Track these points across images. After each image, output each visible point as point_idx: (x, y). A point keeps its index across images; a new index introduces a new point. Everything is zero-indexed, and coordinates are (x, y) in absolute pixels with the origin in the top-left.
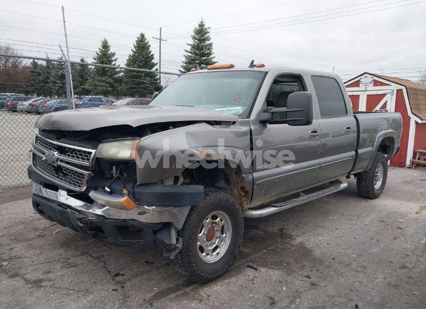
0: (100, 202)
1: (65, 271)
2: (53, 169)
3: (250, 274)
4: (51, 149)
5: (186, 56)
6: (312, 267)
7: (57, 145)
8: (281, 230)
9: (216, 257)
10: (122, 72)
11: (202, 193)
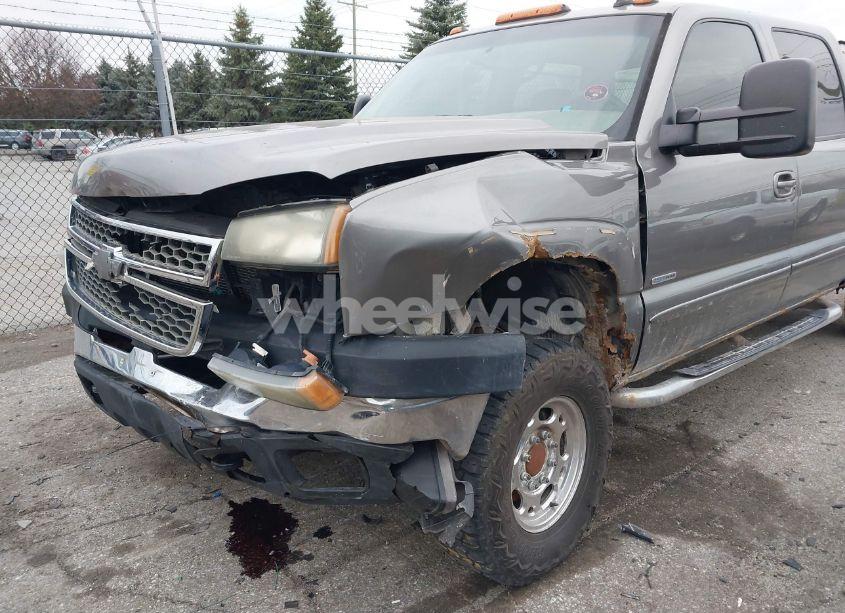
0: (240, 385)
1: (165, 545)
2: (114, 294)
3: (635, 556)
4: (105, 240)
5: (410, 36)
6: (794, 533)
7: (121, 230)
8: (685, 426)
9: (549, 514)
10: (280, 75)
11: (521, 356)
